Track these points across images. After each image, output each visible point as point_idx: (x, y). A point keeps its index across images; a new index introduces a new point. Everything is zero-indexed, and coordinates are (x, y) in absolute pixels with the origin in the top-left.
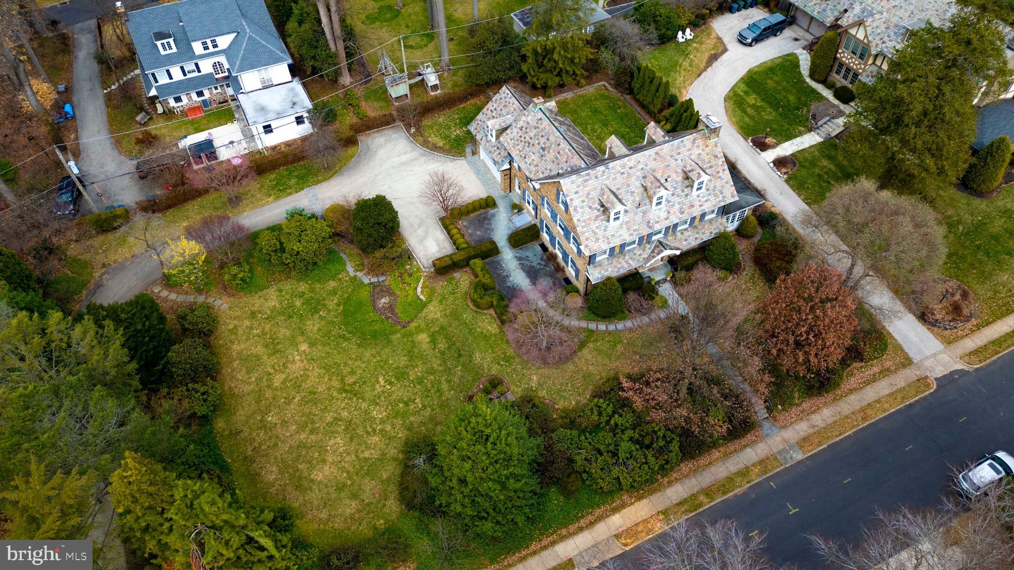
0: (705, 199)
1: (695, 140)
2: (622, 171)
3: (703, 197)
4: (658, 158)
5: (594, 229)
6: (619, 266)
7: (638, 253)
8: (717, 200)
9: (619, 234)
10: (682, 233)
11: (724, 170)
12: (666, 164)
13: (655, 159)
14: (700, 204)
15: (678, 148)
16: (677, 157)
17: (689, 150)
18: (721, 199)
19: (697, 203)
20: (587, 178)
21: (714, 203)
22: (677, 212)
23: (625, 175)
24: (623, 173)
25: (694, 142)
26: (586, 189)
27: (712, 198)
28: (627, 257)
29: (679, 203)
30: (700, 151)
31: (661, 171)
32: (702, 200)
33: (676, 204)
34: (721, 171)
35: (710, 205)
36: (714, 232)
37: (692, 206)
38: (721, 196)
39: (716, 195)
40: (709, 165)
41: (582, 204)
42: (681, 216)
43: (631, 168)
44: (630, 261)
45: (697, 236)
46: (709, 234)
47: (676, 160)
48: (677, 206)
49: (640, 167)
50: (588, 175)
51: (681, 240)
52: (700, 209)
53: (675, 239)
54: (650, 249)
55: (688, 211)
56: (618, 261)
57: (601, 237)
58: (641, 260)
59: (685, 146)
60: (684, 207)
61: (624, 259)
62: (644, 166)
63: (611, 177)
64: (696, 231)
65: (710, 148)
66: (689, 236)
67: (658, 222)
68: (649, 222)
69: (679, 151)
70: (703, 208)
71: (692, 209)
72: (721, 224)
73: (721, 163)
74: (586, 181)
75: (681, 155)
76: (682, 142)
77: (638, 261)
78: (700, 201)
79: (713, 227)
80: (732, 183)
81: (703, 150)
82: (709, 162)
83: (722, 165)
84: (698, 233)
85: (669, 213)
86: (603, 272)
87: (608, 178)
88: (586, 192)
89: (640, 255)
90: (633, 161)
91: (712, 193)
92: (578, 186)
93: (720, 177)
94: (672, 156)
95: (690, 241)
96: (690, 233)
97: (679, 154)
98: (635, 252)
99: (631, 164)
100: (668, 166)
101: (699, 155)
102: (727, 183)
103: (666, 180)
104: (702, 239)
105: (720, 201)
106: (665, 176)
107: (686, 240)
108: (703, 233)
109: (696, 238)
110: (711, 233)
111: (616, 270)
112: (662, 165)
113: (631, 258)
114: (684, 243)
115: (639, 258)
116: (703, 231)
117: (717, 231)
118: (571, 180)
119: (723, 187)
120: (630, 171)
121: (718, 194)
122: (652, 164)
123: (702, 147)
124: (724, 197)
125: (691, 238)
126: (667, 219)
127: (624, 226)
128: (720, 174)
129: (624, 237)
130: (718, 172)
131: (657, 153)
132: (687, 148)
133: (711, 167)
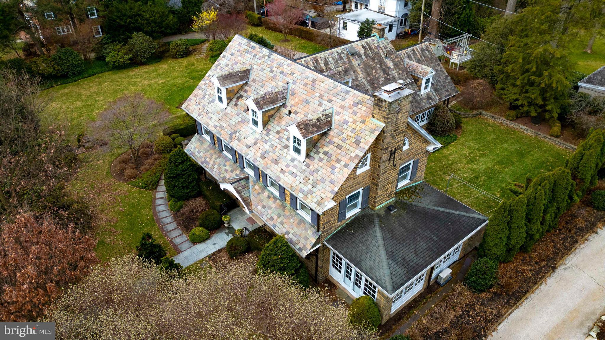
0: (295, 171)
1: (361, 103)
2: (274, 69)
3: (295, 167)
4: (310, 86)
5: (207, 93)
6: (208, 160)
7: (227, 168)
8: (301, 186)
9: (212, 116)
10: (269, 197)
11: (346, 166)
12: (308, 98)
13: (306, 85)
14: (284, 168)
15: (336, 95)
16: (325, 102)
17: (342, 107)
18: (306, 189)
19: (283, 165)
20: (250, 49)
21: (294, 185)
22: (260, 151)
23: (272, 75)
24: (272, 71)
25: (356, 104)
26: (240, 58)
27: (300, 178)
28: (218, 160)
29: (272, 146)
30: (351, 120)
31: (297, 100)
32: (291, 168)
33: (269, 144)
34: (343, 163)
35: (290, 182)
36: (291, 236)
37: (276, 162)
38: (310, 187)
39: (306, 180)
40: (340, 143)
41: (224, 67)
42: (258, 159)
43: (282, 73)
44: (216, 166)
45: (275, 217)
46: (284, 230)
47: (320, 104)
48: (267, 147)
49: (287, 79)
50: (253, 48)
51: (261, 200)
52: (278, 173)
53: (259, 194)
54: (237, 175)
55: (269, 162)
56: (211, 155)
57: (202, 104)
58: (222, 175)
59: (344, 99)
60: (271, 154)
61: (216, 159)
62: (291, 81)
63: (262, 66)
64: (280, 211)
65: (363, 126)
66: (270, 208)
67: (239, 140)
68: (235, 132)
69: (334, 99)
70: (281, 175)
71: (273, 165)
72: (306, 239)
73: (353, 155)
74: (247, 51)
75: (330, 105)
76: (347, 92)
77: (220, 173)
78: (288, 166)
79: (295, 229)
80: (336, 190)
81: (355, 122)
82: (344, 141)
83: (351, 159)
84: (279, 216)
85: (255, 143)
86: (197, 150)
87: (259, 65)
88: (236, 60)
89: (226, 171)
90: (289, 69)
91: (307, 174)
92: (238, 51)
93: (333, 168)
94: (321, 97)
95: (265, 213)
96: (273, 206)
97: (330, 101)
98: (227, 163)
99: (286, 69)
100: (307, 102)
101: (345, 122)
102: (332, 182)
103: (290, 112)
104: (275, 226)
105: (302, 191)
106: (293, 109)
107: (264, 207)
108: (282, 223)
109: (272, 219)
110: (288, 233)
111: (203, 160)
112: (304, 96)
113: (219, 165)
114: (260, 208)
115: (223, 172)
116: (285, 220)
117: (295, 239)
118: (240, 41)
119: (323, 181)
120: (278, 74)
121: (311, 182)
122: (299, 88)
123: (358, 117)
124: (310, 192)
125: (269, 212)
126: (248, 146)
127: (221, 114)
128: (338, 165)
129: (210, 123)
130: (338, 161)
131: (314, 81)
132: (343, 103)
133: (339, 147)
